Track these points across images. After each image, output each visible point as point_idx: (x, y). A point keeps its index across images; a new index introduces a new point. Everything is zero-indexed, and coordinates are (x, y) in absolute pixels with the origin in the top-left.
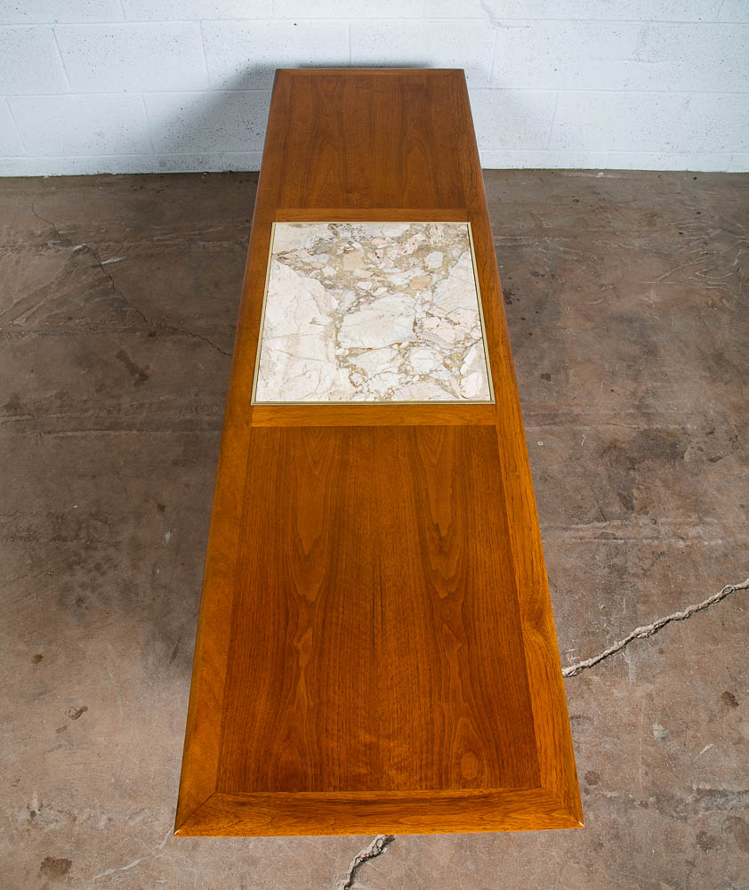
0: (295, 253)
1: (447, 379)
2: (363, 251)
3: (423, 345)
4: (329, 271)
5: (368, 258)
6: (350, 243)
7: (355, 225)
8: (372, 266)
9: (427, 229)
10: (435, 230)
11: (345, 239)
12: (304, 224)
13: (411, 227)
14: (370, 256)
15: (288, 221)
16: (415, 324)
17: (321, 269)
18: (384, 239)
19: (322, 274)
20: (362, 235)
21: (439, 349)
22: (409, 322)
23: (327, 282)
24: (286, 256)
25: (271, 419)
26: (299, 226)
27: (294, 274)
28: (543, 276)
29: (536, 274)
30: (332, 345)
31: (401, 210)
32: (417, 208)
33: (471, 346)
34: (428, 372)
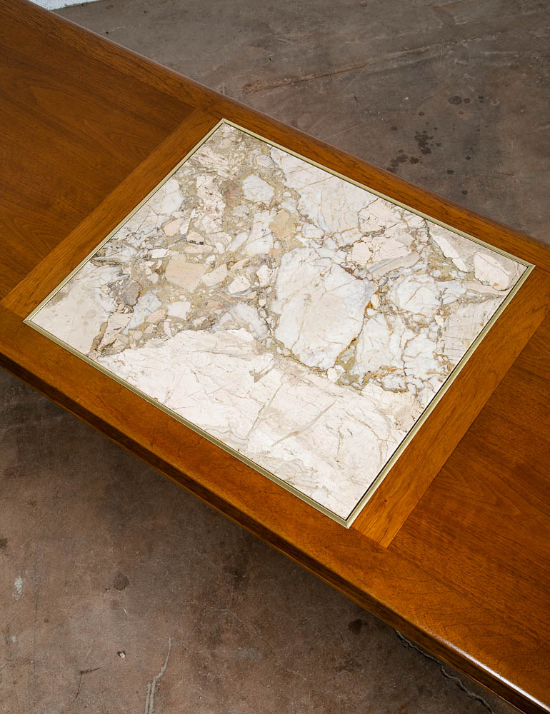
0: (109, 329)
1: (463, 291)
2: (175, 253)
3: (390, 283)
4: (180, 309)
5: (193, 255)
6: (148, 258)
7: (120, 233)
8: (212, 258)
9: (197, 166)
10: (206, 159)
11: (135, 260)
12: (63, 287)
13: (179, 180)
14: (191, 249)
15: (37, 303)
16: (350, 271)
17: (167, 316)
18: (174, 219)
19: (176, 320)
20: (144, 237)
21: (410, 270)
22: (340, 277)
23: (197, 322)
24: (105, 341)
25: (390, 518)
26: (60, 296)
27: (148, 349)
28: (467, 101)
29: (457, 100)
30: (314, 378)
31: (137, 172)
32: (148, 154)
33: (429, 236)
34: (438, 303)
